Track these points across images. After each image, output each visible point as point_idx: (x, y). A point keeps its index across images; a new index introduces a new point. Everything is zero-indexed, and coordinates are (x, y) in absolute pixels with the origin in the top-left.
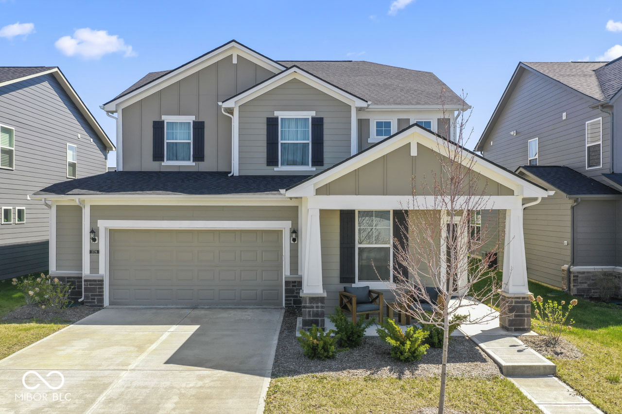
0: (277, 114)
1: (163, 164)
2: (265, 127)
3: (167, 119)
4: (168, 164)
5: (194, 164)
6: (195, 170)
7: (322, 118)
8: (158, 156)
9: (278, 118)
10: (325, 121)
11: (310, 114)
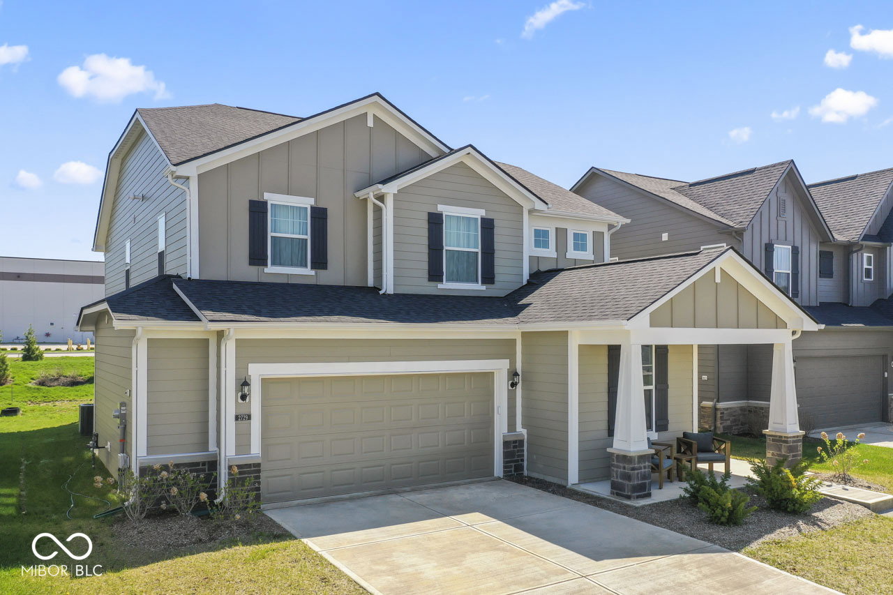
0: (441, 208)
1: (266, 270)
2: (426, 225)
3: (272, 198)
4: (273, 271)
5: (313, 273)
6: (313, 282)
7: (493, 220)
8: (257, 257)
9: (442, 214)
10: (496, 223)
11: (479, 213)
